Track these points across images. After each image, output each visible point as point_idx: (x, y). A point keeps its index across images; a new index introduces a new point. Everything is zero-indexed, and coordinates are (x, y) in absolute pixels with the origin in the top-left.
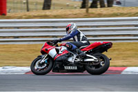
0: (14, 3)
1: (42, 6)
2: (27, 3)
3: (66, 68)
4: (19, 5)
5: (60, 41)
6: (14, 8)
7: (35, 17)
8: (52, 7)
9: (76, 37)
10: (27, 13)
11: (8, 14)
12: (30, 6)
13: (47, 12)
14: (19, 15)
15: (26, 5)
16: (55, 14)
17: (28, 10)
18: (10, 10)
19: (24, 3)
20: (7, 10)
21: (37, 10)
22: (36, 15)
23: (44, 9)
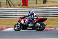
0: (31, 1)
1: (43, 2)
2: (37, 1)
3: (27, 28)
4: (33, 2)
5: (26, 17)
6: (31, 3)
7: (40, 7)
8: (47, 2)
9: (32, 15)
10: (36, 5)
11: (29, 6)
12: (38, 2)
13: (45, 5)
14: (33, 6)
15: (36, 2)
16: (48, 5)
17: (37, 4)
18: (29, 4)
19: (35, 1)
20: (28, 4)
21: (40, 4)
22: (40, 6)
23: (43, 3)
